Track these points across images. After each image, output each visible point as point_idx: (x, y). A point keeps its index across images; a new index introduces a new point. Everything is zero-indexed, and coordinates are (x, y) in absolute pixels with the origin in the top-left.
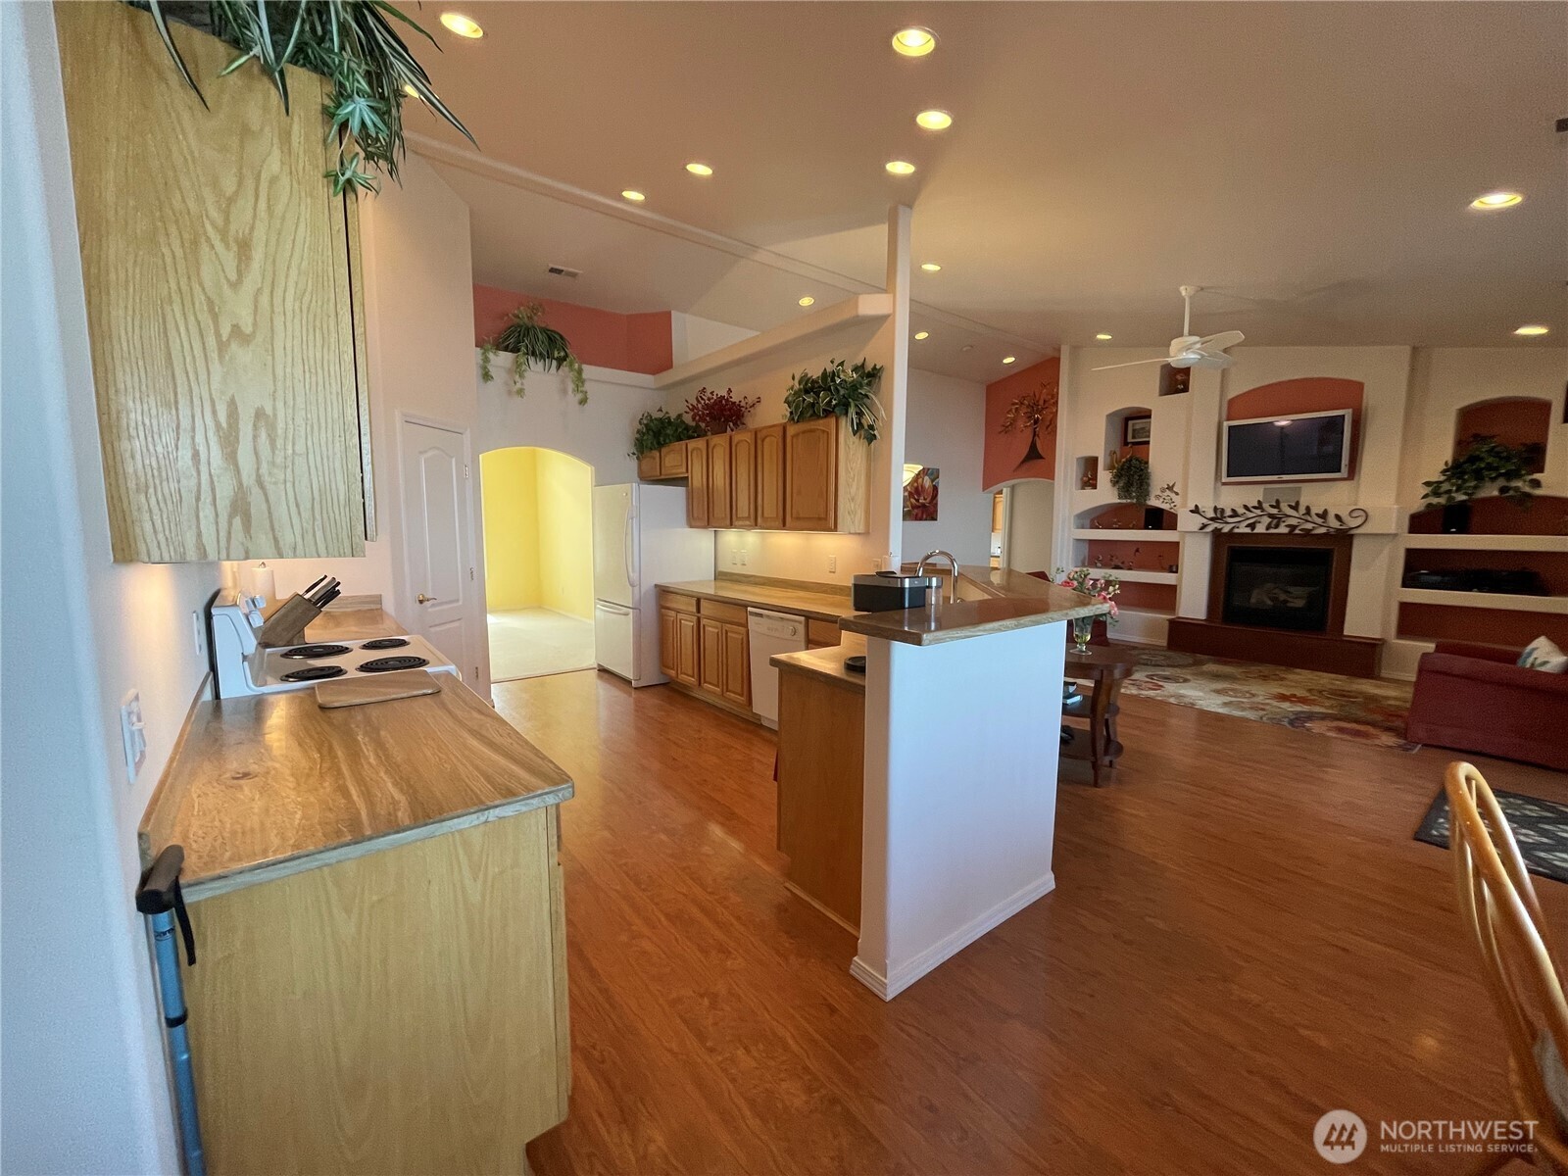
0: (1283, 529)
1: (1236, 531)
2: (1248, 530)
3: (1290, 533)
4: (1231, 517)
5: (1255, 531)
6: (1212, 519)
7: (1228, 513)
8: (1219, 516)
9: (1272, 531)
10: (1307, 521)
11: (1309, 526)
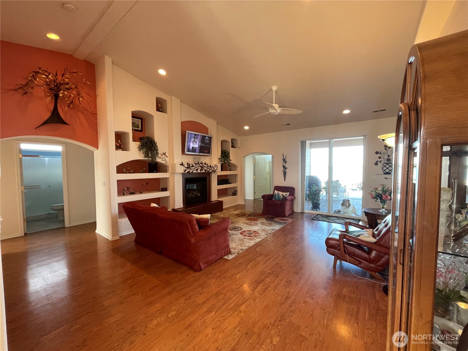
0: (203, 171)
1: (194, 172)
2: (196, 172)
3: (205, 171)
4: (192, 167)
5: (198, 172)
6: (187, 168)
7: (191, 166)
8: (189, 166)
9: (202, 172)
10: (208, 168)
11: (208, 170)
